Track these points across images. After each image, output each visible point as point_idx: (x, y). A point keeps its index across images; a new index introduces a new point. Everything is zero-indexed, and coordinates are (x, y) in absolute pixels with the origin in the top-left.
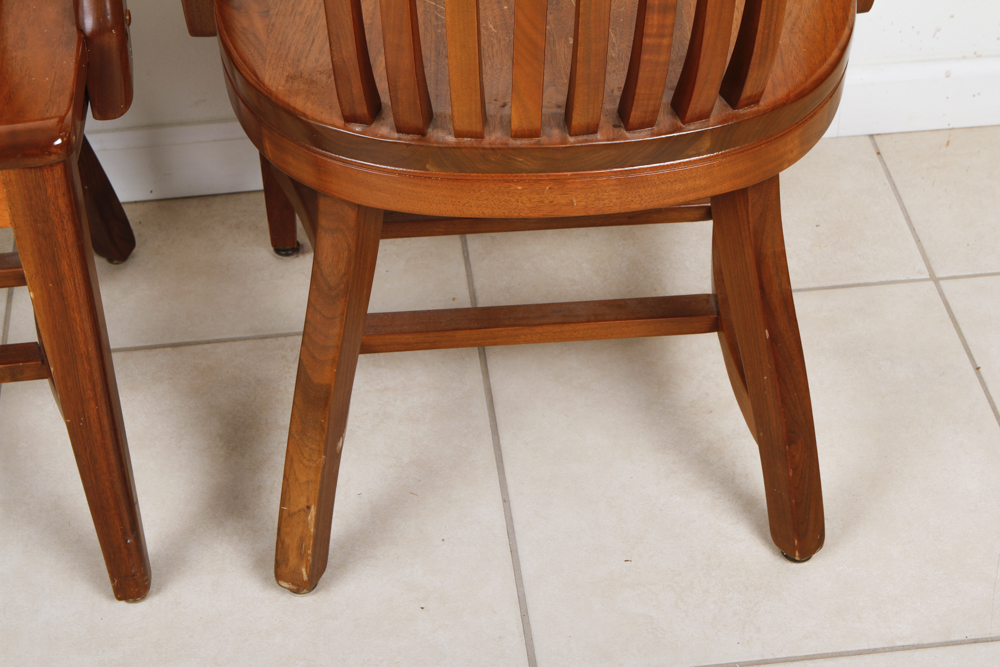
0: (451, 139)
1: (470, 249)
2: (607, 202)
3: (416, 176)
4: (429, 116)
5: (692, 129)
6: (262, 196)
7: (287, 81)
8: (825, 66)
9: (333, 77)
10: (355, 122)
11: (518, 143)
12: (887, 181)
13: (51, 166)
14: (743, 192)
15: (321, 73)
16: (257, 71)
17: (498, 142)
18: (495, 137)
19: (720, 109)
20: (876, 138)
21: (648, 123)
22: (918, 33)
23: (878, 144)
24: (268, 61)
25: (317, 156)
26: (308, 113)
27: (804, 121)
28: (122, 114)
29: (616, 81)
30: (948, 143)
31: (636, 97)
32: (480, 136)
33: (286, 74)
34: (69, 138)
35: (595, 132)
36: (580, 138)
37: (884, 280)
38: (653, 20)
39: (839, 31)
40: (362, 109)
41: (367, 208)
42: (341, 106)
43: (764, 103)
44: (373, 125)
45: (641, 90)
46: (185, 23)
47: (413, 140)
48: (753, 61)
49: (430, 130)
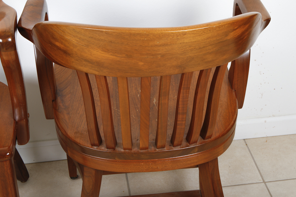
0: (122, 150)
1: (128, 176)
2: (168, 167)
3: (112, 161)
4: (116, 144)
5: (192, 146)
6: (67, 161)
7: (75, 134)
8: (230, 126)
9: (88, 133)
10: (95, 146)
11: (142, 151)
12: (249, 153)
13: (6, 161)
14: (208, 163)
15: (85, 131)
16: (66, 131)
17: (136, 151)
18: (135, 150)
19: (200, 139)
20: (246, 140)
21: (179, 145)
22: (256, 110)
23: (246, 142)
24: (69, 128)
25: (84, 155)
26: (81, 143)
27: (224, 142)
28: (26, 143)
29: (170, 132)
30: (266, 141)
31: (176, 138)
32: (131, 149)
33: (74, 132)
34: (11, 153)
35: (164, 148)
36: (160, 149)
37: (250, 183)
38: (180, 117)
39: (233, 116)
40: (97, 142)
41: (98, 170)
42: (90, 140)
43: (212, 138)
44: (100, 147)
45: (177, 136)
46: (45, 115)
47: (111, 151)
48: (209, 126)
49: (116, 148)
